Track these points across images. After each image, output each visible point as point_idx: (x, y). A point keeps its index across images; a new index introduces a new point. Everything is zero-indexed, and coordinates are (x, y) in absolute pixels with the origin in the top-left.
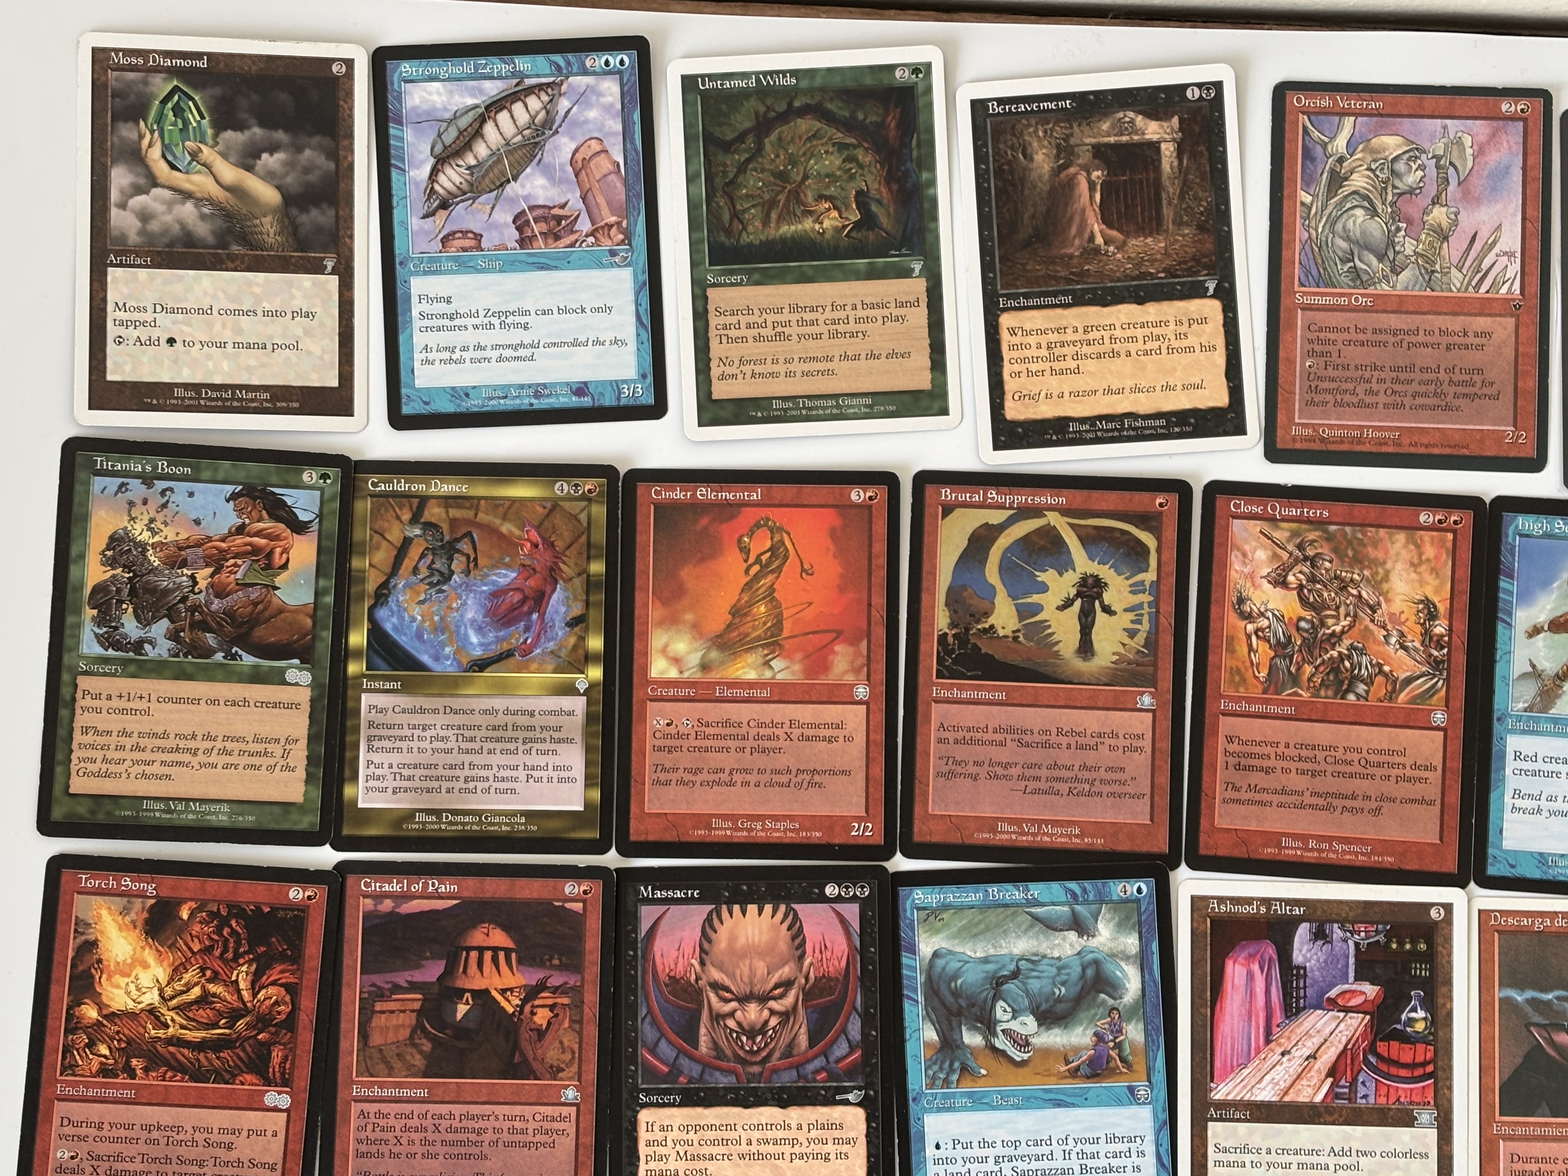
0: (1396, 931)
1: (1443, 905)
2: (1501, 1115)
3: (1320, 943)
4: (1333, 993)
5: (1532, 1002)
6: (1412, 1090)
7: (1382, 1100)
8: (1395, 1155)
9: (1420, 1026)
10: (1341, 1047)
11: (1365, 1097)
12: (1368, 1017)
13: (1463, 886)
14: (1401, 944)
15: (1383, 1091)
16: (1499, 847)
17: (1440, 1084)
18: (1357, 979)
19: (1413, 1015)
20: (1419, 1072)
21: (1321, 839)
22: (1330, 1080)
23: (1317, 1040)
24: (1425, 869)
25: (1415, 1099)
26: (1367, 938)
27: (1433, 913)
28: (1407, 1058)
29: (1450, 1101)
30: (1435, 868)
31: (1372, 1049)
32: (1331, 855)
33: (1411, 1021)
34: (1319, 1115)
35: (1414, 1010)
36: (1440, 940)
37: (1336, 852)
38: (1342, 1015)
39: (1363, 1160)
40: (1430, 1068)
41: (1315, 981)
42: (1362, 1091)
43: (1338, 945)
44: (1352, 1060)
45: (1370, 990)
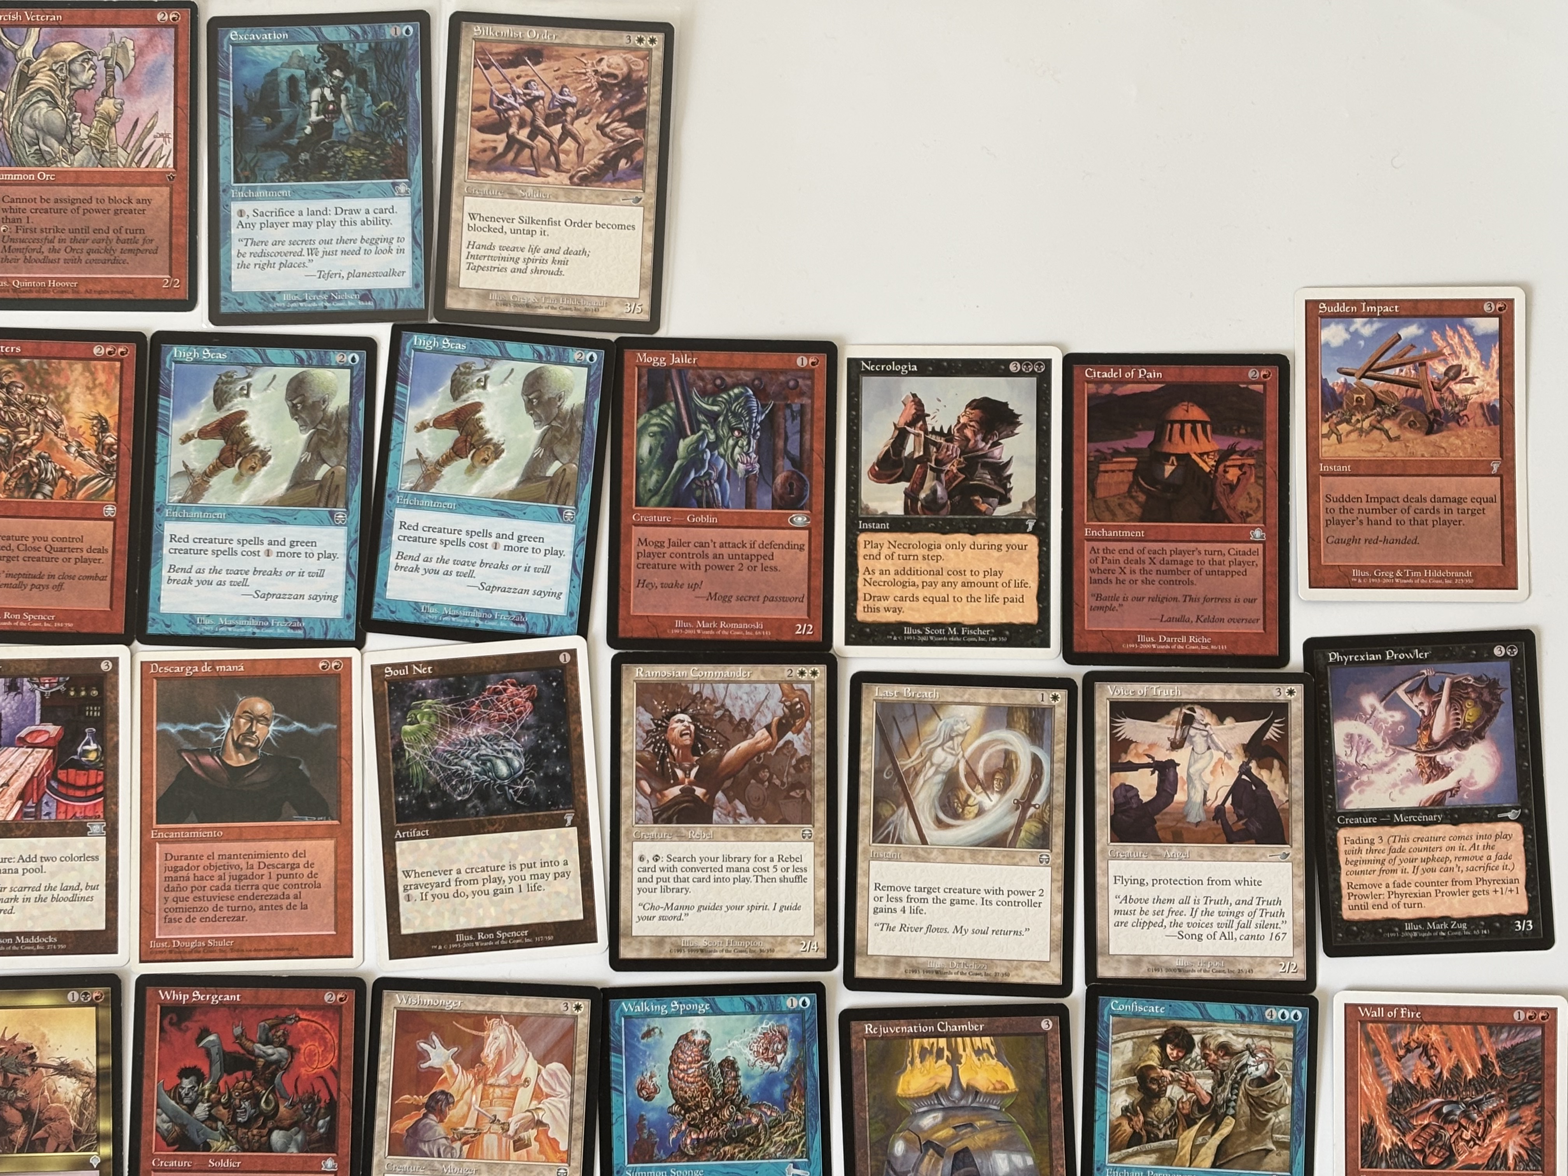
0: (74, 682)
1: (111, 659)
2: (158, 823)
3: (13, 694)
4: (23, 734)
5: (182, 733)
6: (86, 807)
7: (62, 816)
8: (72, 859)
9: (92, 756)
10: (29, 776)
11: (48, 814)
12: (51, 751)
13: (128, 643)
14: (77, 691)
15: (63, 809)
16: (157, 611)
17: (108, 801)
18: (42, 721)
19: (87, 747)
20: (91, 792)
21: (13, 611)
22: (20, 802)
23: (10, 771)
24: (99, 631)
25: (89, 814)
26: (51, 688)
27: (103, 666)
28: (81, 782)
29: (116, 814)
30: (106, 630)
31: (54, 776)
32: (22, 624)
33: (85, 753)
34: (11, 830)
35: (88, 743)
36: (108, 687)
37: (26, 621)
38: (30, 750)
39: (45, 864)
40: (100, 789)
41: (9, 725)
42: (45, 809)
43: (27, 695)
44: (38, 785)
45: (53, 729)
